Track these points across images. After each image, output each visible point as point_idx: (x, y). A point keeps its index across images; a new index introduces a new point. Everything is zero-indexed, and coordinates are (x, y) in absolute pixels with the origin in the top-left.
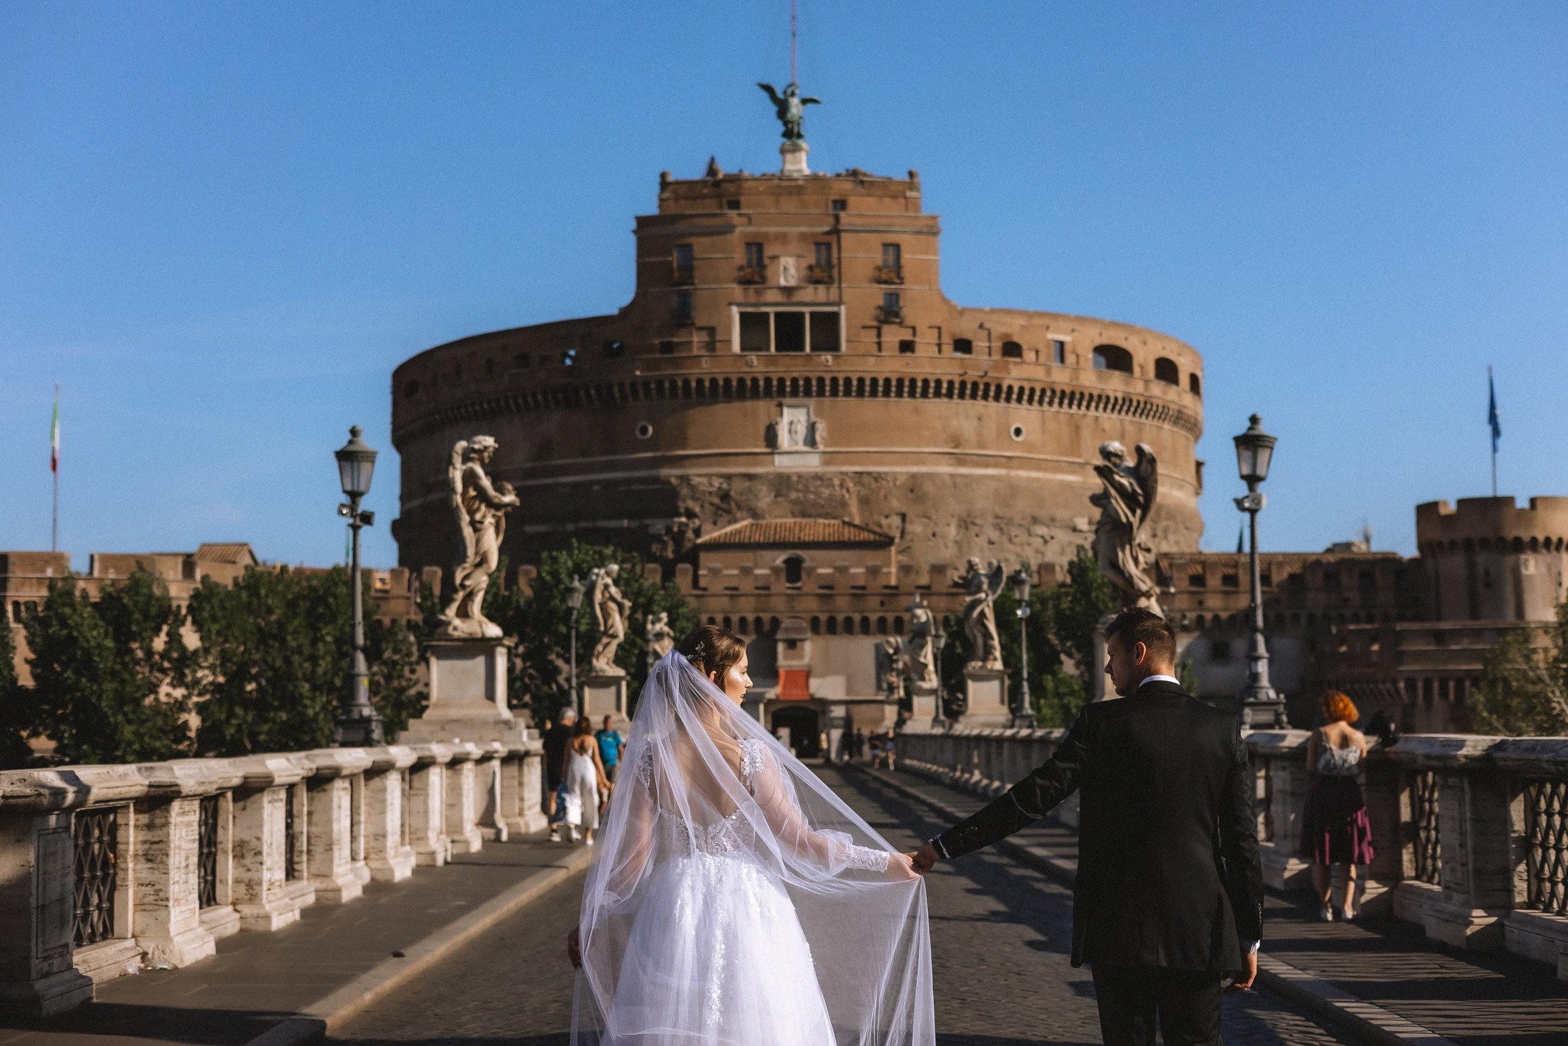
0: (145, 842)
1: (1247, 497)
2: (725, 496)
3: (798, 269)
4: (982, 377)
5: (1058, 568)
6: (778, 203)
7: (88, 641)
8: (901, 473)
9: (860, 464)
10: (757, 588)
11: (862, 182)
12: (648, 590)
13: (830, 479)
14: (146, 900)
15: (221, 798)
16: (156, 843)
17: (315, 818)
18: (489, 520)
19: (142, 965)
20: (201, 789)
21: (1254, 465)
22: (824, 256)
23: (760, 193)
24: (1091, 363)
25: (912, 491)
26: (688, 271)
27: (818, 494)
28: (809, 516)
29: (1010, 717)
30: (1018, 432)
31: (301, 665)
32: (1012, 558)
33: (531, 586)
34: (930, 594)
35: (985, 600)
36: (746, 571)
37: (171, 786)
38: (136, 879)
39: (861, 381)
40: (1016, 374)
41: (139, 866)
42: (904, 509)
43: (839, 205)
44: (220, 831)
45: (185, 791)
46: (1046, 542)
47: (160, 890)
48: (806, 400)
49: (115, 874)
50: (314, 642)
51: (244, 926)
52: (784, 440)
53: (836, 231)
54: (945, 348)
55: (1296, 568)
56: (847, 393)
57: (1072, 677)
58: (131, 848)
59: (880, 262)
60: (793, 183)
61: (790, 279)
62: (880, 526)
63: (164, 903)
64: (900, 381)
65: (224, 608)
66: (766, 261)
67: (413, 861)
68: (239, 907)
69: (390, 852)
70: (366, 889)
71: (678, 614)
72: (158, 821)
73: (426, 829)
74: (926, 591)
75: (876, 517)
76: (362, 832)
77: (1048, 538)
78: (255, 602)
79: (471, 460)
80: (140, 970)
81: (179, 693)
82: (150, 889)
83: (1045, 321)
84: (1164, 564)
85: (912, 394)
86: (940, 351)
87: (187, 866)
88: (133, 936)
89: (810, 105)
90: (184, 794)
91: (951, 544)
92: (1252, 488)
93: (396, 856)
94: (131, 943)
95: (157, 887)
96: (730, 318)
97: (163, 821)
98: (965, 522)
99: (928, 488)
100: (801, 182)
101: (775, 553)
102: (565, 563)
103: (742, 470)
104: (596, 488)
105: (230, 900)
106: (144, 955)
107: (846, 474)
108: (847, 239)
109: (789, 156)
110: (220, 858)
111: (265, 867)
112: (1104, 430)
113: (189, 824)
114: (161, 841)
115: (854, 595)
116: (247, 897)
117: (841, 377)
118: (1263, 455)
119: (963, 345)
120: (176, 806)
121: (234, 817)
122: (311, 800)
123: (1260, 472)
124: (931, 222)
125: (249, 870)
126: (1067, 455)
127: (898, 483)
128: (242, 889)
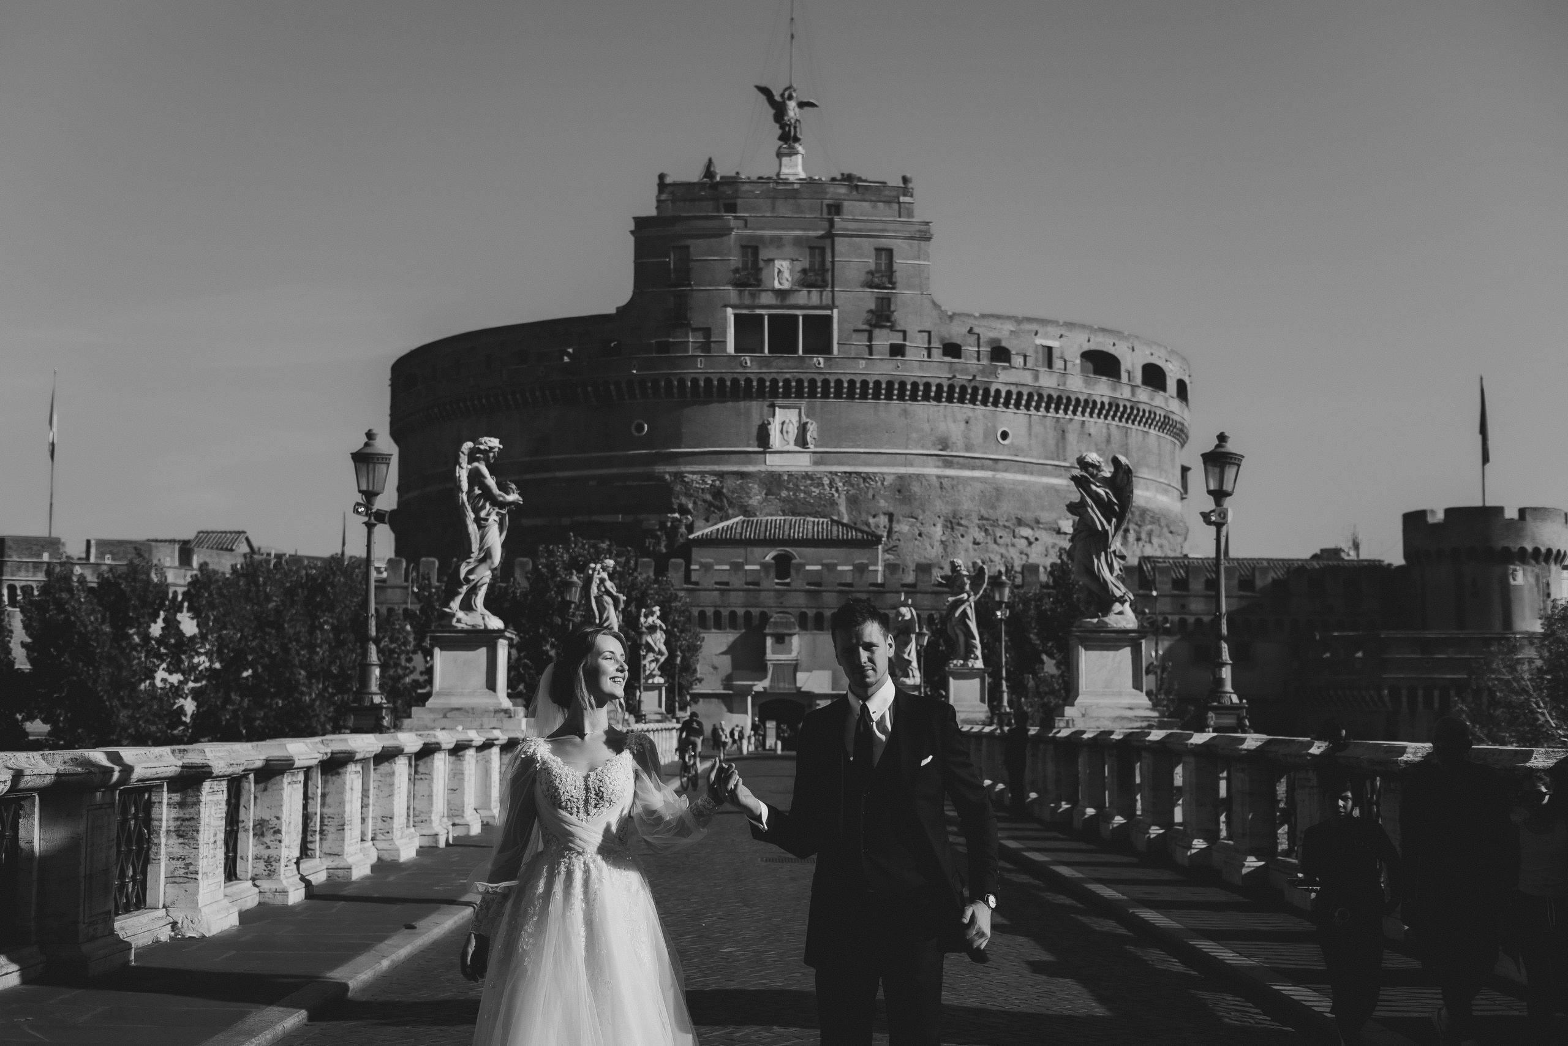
0: (176, 819)
1: (1213, 511)
2: (717, 493)
3: (791, 272)
4: (970, 381)
5: (1041, 569)
6: (773, 208)
7: (86, 627)
8: (889, 474)
9: (849, 465)
10: (747, 583)
11: (857, 186)
12: (642, 584)
13: (820, 478)
14: (176, 873)
15: (244, 779)
16: (187, 820)
17: (328, 800)
18: (493, 517)
19: (173, 934)
20: (229, 771)
21: (1221, 482)
22: (818, 259)
23: (756, 197)
24: (1078, 368)
25: (899, 491)
26: (684, 274)
27: (808, 493)
28: (799, 514)
29: (989, 714)
30: (1005, 435)
31: (298, 653)
32: (997, 559)
33: (527, 578)
34: (916, 593)
35: (968, 600)
36: (737, 567)
37: (203, 767)
38: (168, 853)
39: (852, 383)
40: (1004, 379)
41: (171, 842)
42: (891, 509)
43: (833, 209)
44: (242, 811)
45: (216, 771)
46: (1030, 544)
47: (191, 864)
48: (797, 402)
49: (149, 848)
50: (312, 630)
51: (262, 900)
52: (776, 440)
53: (830, 236)
54: (934, 352)
55: (1280, 574)
56: (838, 395)
57: (1053, 676)
58: (164, 824)
59: (873, 267)
60: (788, 187)
61: (784, 281)
62: (868, 524)
63: (194, 876)
64: (890, 384)
65: (221, 595)
66: (761, 264)
67: (417, 843)
68: (258, 882)
69: (397, 833)
70: (374, 868)
71: (671, 608)
72: (189, 800)
73: (431, 812)
74: (911, 589)
75: (864, 516)
76: (371, 814)
77: (1032, 539)
78: (253, 589)
79: (478, 460)
80: (171, 938)
81: (175, 679)
82: (180, 863)
83: (1034, 327)
84: (1147, 567)
85: (901, 397)
86: (929, 356)
87: (215, 842)
88: (164, 906)
89: (807, 109)
90: (214, 775)
91: (937, 544)
92: (1218, 503)
93: (402, 838)
94: (162, 912)
95: (187, 861)
96: (725, 318)
97: (194, 799)
98: (951, 523)
99: (916, 488)
100: (796, 186)
101: (766, 550)
102: (562, 557)
103: (735, 468)
104: (592, 483)
105: (250, 876)
106: (174, 925)
107: (836, 474)
108: (841, 244)
109: (785, 160)
110: (241, 835)
111: (283, 845)
112: (1090, 435)
113: (217, 803)
114: (192, 818)
115: (840, 592)
116: (266, 873)
117: (832, 379)
118: (1230, 472)
119: (952, 350)
120: (207, 785)
121: (255, 798)
122: (325, 783)
123: (1227, 487)
124: (923, 228)
125: (268, 847)
126: (1053, 459)
127: (885, 483)
128: (261, 865)
